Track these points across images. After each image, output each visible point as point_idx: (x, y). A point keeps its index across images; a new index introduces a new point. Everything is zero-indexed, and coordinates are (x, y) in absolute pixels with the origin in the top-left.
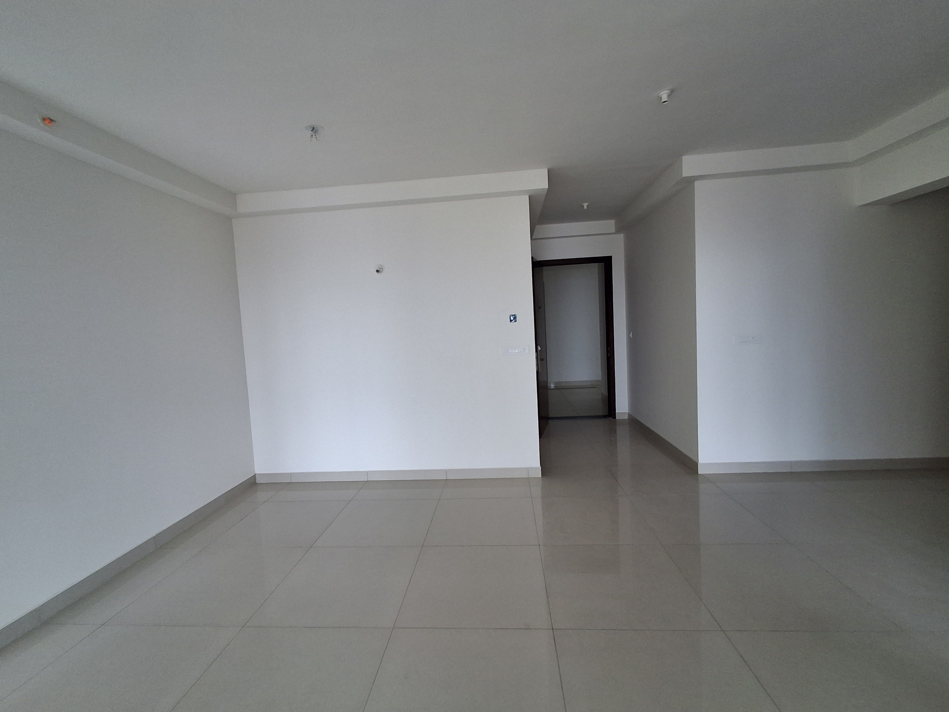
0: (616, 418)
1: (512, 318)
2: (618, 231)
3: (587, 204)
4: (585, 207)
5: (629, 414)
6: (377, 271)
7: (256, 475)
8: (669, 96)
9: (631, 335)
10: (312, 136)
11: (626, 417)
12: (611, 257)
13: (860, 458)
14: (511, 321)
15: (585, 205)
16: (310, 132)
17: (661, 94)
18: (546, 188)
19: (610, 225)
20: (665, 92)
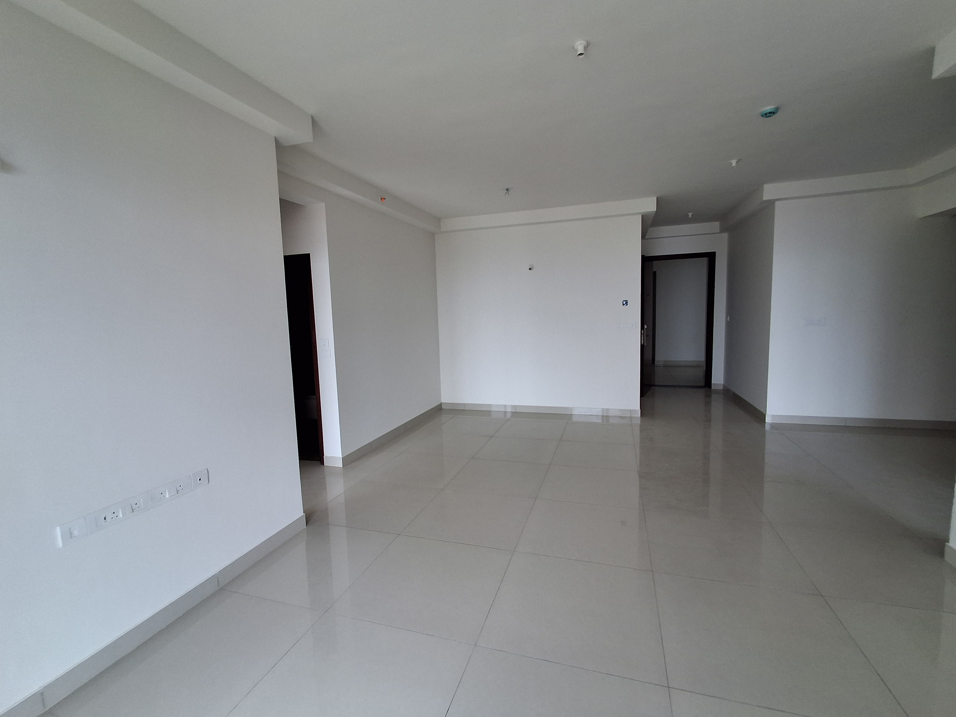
0: (711, 388)
1: (624, 303)
2: (723, 230)
3: (691, 213)
4: (690, 216)
5: (724, 385)
6: (530, 269)
7: (442, 404)
8: (737, 162)
9: (728, 319)
10: (506, 194)
11: (721, 388)
12: (715, 252)
13: (917, 418)
14: (623, 304)
15: (690, 215)
16: (505, 191)
17: (731, 161)
18: (654, 211)
19: (716, 225)
20: (735, 160)
